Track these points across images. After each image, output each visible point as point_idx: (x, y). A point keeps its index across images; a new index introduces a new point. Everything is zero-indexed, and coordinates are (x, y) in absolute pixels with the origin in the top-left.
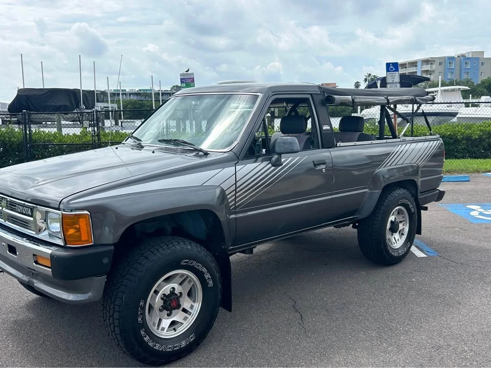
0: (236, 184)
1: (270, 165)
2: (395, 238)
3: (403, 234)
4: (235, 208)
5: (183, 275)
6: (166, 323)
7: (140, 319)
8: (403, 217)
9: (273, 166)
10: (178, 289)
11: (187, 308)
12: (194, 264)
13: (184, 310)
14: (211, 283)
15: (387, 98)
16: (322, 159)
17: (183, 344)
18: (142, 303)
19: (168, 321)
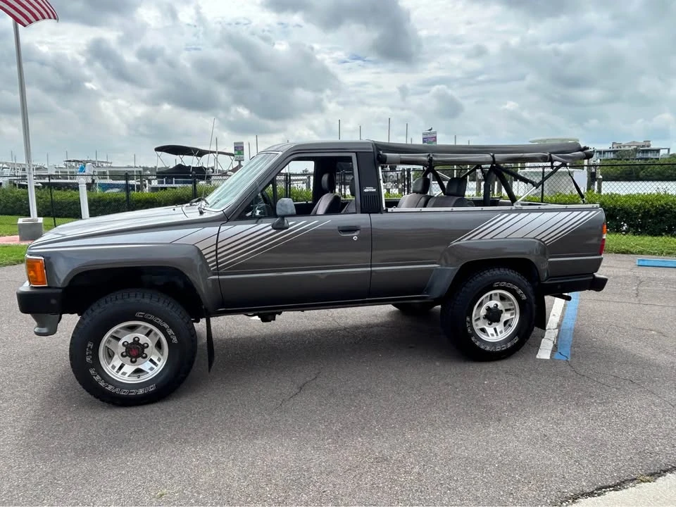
0: (217, 244)
1: (270, 227)
2: (495, 329)
3: (510, 326)
4: (218, 269)
5: (146, 328)
6: (129, 369)
7: (88, 359)
8: (511, 305)
9: (274, 229)
10: (143, 339)
11: (155, 360)
12: (152, 317)
13: (151, 361)
14: (175, 340)
15: (493, 156)
16: (354, 225)
17: (141, 391)
18: (90, 345)
19: (132, 368)
